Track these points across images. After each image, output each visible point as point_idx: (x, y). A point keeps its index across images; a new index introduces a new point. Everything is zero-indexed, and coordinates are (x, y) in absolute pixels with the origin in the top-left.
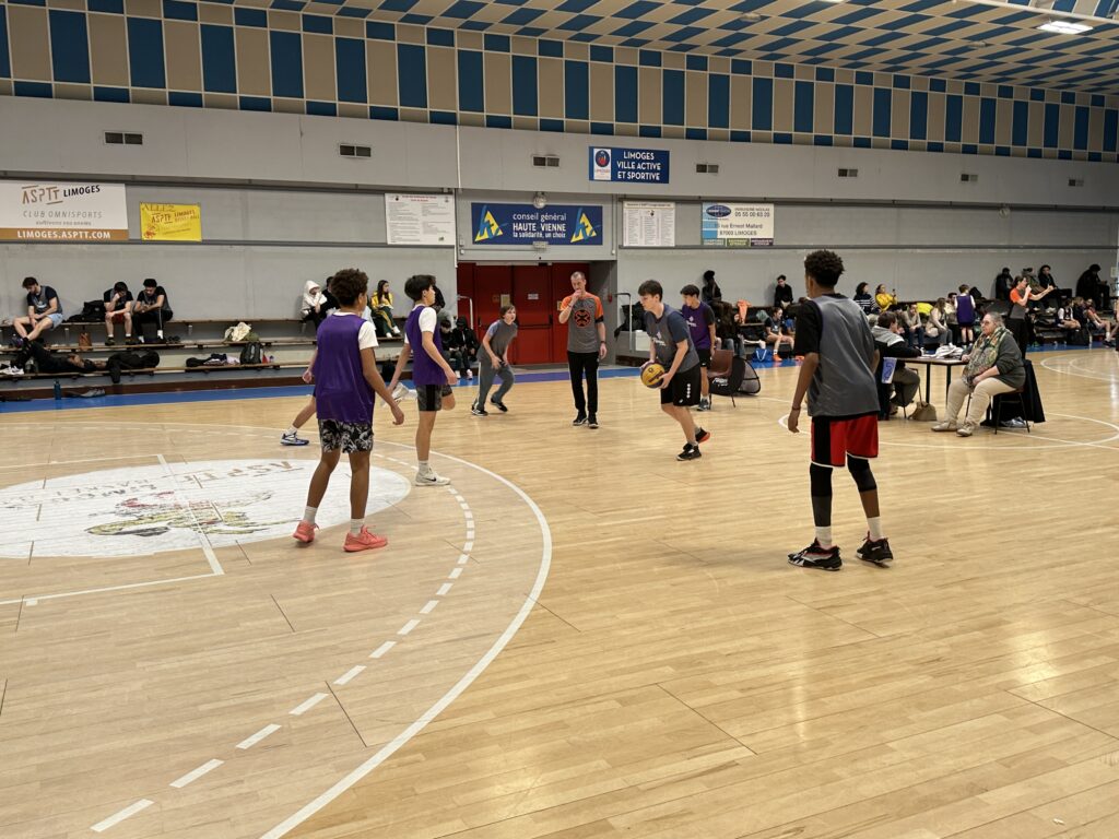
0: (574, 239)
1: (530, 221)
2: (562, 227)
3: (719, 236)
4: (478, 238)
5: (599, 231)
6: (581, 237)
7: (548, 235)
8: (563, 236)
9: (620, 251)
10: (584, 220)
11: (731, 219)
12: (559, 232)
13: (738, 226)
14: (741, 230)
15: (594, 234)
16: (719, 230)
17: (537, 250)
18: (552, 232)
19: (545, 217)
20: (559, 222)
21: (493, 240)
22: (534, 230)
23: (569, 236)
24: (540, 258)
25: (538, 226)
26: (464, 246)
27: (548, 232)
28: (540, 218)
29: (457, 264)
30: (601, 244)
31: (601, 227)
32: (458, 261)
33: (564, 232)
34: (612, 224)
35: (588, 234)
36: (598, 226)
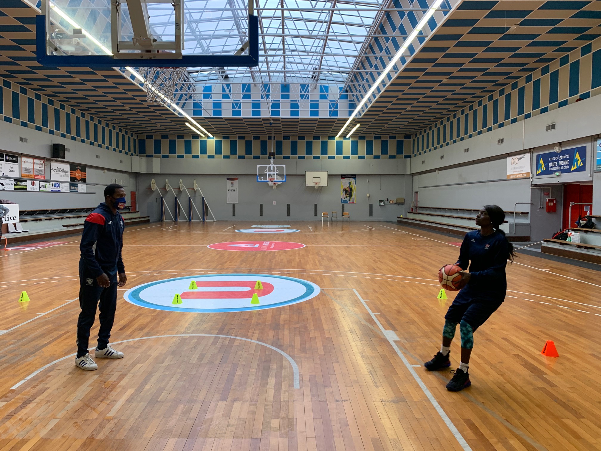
0: (572, 169)
1: (555, 161)
2: (567, 162)
4: (538, 173)
5: (584, 162)
6: (575, 167)
7: (562, 168)
8: (567, 167)
9: (594, 174)
10: (577, 156)
12: (566, 165)
15: (582, 164)
17: (557, 177)
18: (563, 166)
19: (561, 157)
20: (566, 159)
21: (543, 173)
22: (557, 165)
23: (570, 167)
24: (558, 181)
25: (558, 163)
26: (533, 177)
27: (562, 166)
28: (559, 158)
29: (531, 186)
30: (585, 170)
31: (585, 160)
32: (531, 185)
33: (568, 165)
34: (591, 156)
35: (579, 165)
36: (584, 159)
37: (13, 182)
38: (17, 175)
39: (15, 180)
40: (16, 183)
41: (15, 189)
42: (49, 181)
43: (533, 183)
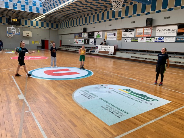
37: (131, 39)
38: (133, 36)
39: (132, 38)
40: (132, 39)
41: (132, 41)
42: (154, 37)
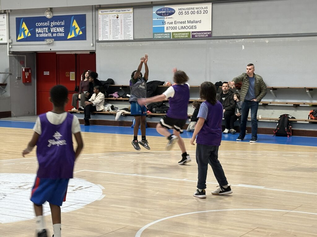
0: (69, 37)
1: (45, 27)
2: (62, 29)
3: (166, 31)
4: (19, 38)
5: (84, 31)
6: (73, 35)
7: (55, 35)
8: (63, 35)
9: (97, 43)
10: (75, 24)
11: (175, 17)
12: (61, 32)
13: (181, 23)
14: (183, 25)
15: (81, 33)
16: (166, 26)
17: (49, 44)
18: (57, 33)
19: (53, 23)
20: (60, 26)
21: (26, 39)
22: (47, 32)
23: (66, 35)
24: (51, 49)
25: (49, 29)
26: (11, 43)
27: (55, 33)
28: (50, 24)
29: (9, 54)
30: (85, 39)
31: (85, 28)
32: (9, 52)
33: (63, 32)
34: (93, 25)
35: (77, 33)
36: (83, 28)
43: (12, 50)
